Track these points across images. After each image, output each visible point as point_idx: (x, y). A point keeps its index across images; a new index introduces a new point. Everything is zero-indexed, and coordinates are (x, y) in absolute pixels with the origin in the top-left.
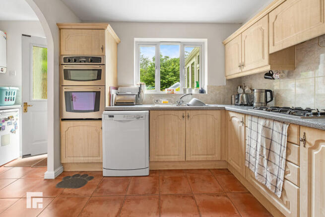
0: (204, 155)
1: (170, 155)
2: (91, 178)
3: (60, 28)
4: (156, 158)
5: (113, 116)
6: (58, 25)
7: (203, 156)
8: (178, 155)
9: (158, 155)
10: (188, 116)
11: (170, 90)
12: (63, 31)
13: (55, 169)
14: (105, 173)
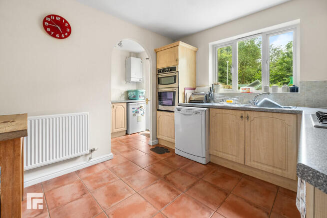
0: (270, 166)
1: (228, 154)
2: (169, 152)
3: (156, 52)
4: (215, 153)
5: (180, 110)
6: (155, 50)
7: (268, 167)
8: (236, 156)
9: (217, 151)
10: (248, 118)
11: (245, 89)
12: (158, 53)
13: (153, 140)
14: (177, 152)
